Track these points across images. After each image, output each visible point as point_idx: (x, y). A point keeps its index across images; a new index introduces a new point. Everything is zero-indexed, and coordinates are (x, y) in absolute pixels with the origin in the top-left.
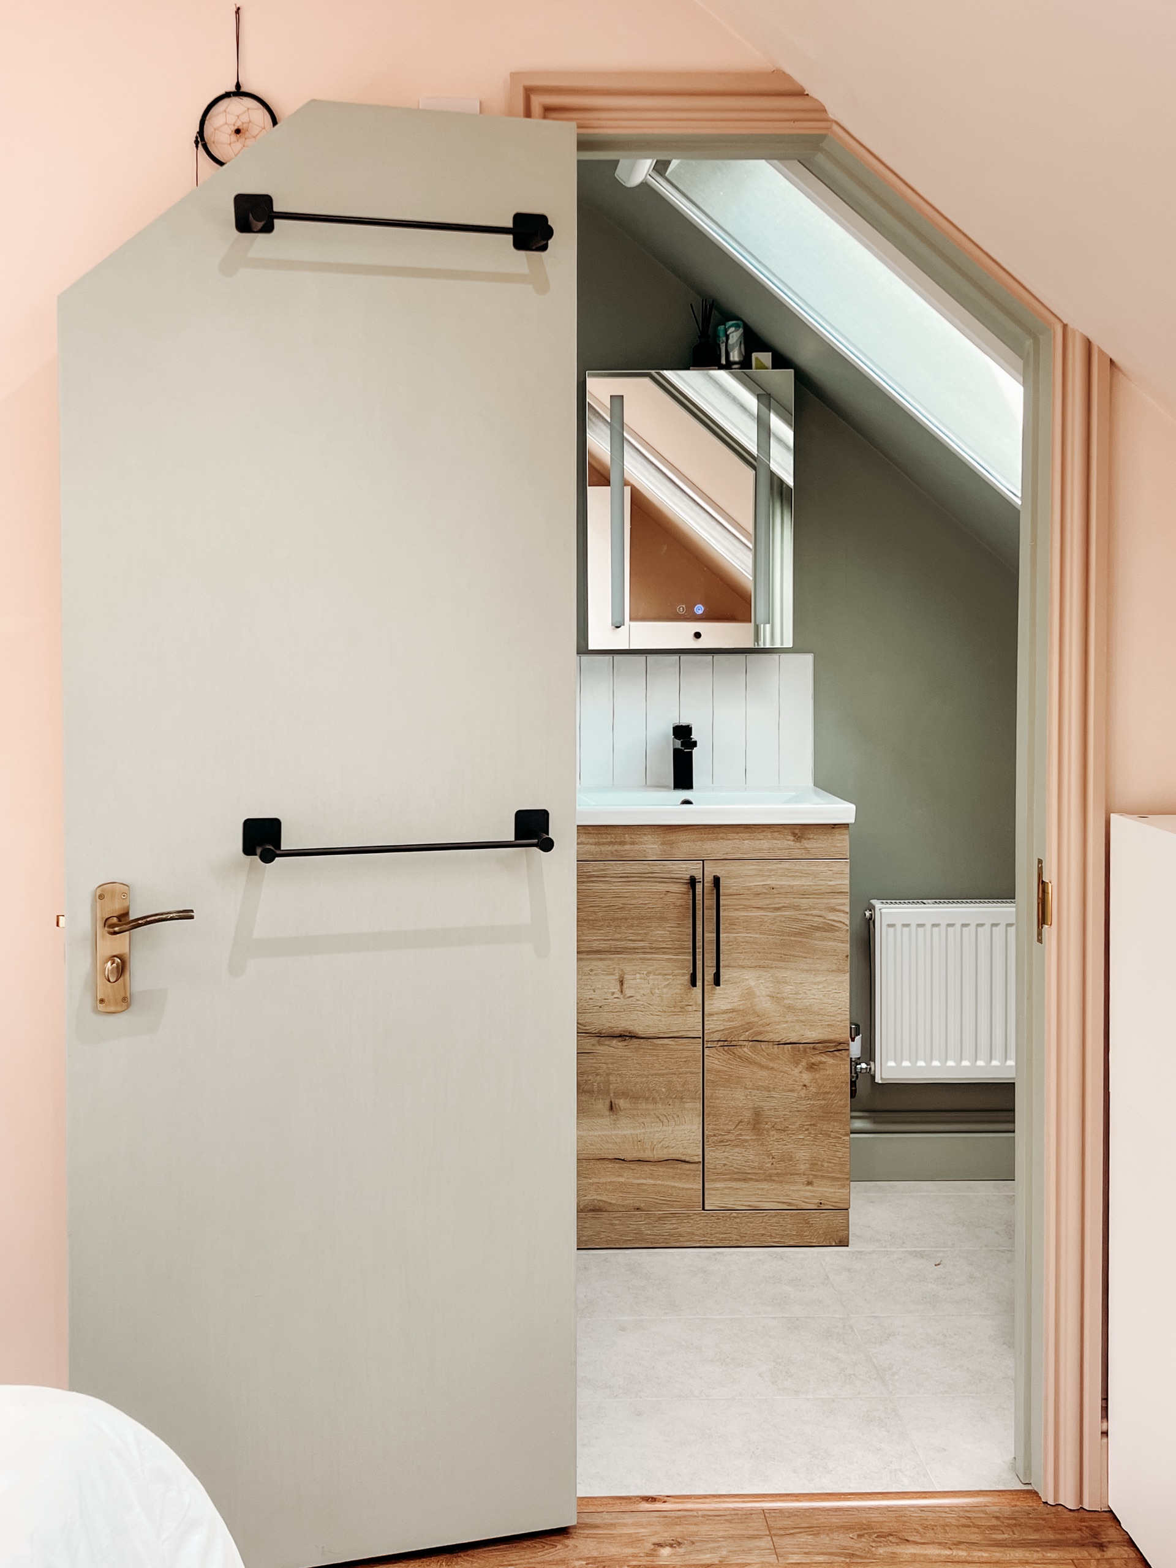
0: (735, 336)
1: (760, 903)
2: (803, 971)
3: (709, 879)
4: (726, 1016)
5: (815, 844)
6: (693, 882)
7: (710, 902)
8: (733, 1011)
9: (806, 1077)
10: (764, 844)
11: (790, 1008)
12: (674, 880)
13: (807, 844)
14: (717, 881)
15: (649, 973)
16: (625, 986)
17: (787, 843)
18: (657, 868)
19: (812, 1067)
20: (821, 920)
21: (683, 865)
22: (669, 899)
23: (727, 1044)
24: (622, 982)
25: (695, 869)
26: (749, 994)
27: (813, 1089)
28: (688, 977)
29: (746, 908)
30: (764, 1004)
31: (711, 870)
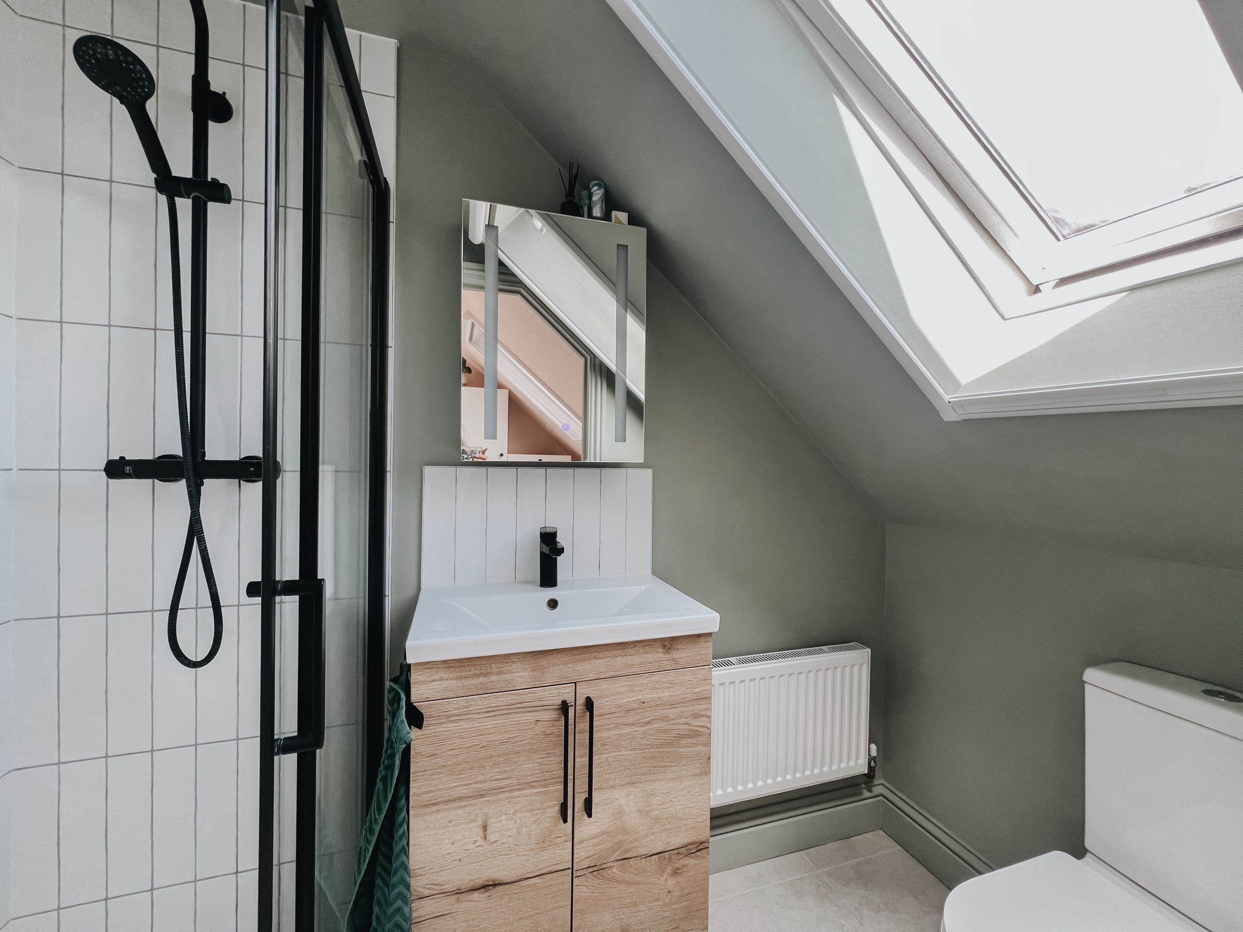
0: (597, 195)
1: (632, 718)
2: (669, 780)
3: (581, 701)
4: (596, 840)
5: (682, 654)
6: (564, 707)
7: (583, 725)
8: (603, 833)
9: (671, 882)
10: (635, 659)
11: (657, 819)
12: (544, 708)
13: (675, 655)
14: (589, 704)
15: (516, 812)
16: (489, 831)
17: (658, 656)
18: (527, 696)
19: (676, 872)
20: (687, 727)
21: (554, 690)
22: (539, 728)
23: (596, 869)
24: (485, 828)
25: (567, 693)
26: (619, 814)
27: (677, 894)
28: (557, 808)
29: (618, 726)
30: (634, 820)
31: (584, 692)
